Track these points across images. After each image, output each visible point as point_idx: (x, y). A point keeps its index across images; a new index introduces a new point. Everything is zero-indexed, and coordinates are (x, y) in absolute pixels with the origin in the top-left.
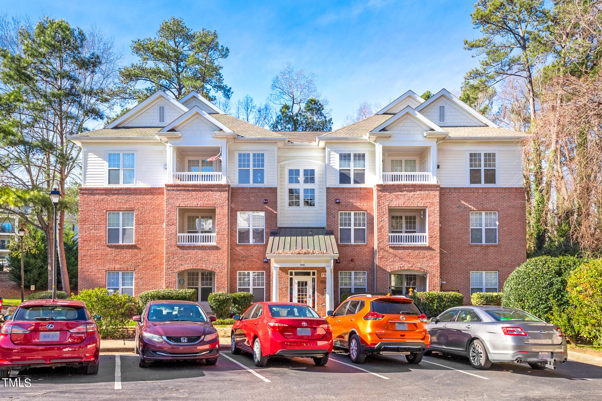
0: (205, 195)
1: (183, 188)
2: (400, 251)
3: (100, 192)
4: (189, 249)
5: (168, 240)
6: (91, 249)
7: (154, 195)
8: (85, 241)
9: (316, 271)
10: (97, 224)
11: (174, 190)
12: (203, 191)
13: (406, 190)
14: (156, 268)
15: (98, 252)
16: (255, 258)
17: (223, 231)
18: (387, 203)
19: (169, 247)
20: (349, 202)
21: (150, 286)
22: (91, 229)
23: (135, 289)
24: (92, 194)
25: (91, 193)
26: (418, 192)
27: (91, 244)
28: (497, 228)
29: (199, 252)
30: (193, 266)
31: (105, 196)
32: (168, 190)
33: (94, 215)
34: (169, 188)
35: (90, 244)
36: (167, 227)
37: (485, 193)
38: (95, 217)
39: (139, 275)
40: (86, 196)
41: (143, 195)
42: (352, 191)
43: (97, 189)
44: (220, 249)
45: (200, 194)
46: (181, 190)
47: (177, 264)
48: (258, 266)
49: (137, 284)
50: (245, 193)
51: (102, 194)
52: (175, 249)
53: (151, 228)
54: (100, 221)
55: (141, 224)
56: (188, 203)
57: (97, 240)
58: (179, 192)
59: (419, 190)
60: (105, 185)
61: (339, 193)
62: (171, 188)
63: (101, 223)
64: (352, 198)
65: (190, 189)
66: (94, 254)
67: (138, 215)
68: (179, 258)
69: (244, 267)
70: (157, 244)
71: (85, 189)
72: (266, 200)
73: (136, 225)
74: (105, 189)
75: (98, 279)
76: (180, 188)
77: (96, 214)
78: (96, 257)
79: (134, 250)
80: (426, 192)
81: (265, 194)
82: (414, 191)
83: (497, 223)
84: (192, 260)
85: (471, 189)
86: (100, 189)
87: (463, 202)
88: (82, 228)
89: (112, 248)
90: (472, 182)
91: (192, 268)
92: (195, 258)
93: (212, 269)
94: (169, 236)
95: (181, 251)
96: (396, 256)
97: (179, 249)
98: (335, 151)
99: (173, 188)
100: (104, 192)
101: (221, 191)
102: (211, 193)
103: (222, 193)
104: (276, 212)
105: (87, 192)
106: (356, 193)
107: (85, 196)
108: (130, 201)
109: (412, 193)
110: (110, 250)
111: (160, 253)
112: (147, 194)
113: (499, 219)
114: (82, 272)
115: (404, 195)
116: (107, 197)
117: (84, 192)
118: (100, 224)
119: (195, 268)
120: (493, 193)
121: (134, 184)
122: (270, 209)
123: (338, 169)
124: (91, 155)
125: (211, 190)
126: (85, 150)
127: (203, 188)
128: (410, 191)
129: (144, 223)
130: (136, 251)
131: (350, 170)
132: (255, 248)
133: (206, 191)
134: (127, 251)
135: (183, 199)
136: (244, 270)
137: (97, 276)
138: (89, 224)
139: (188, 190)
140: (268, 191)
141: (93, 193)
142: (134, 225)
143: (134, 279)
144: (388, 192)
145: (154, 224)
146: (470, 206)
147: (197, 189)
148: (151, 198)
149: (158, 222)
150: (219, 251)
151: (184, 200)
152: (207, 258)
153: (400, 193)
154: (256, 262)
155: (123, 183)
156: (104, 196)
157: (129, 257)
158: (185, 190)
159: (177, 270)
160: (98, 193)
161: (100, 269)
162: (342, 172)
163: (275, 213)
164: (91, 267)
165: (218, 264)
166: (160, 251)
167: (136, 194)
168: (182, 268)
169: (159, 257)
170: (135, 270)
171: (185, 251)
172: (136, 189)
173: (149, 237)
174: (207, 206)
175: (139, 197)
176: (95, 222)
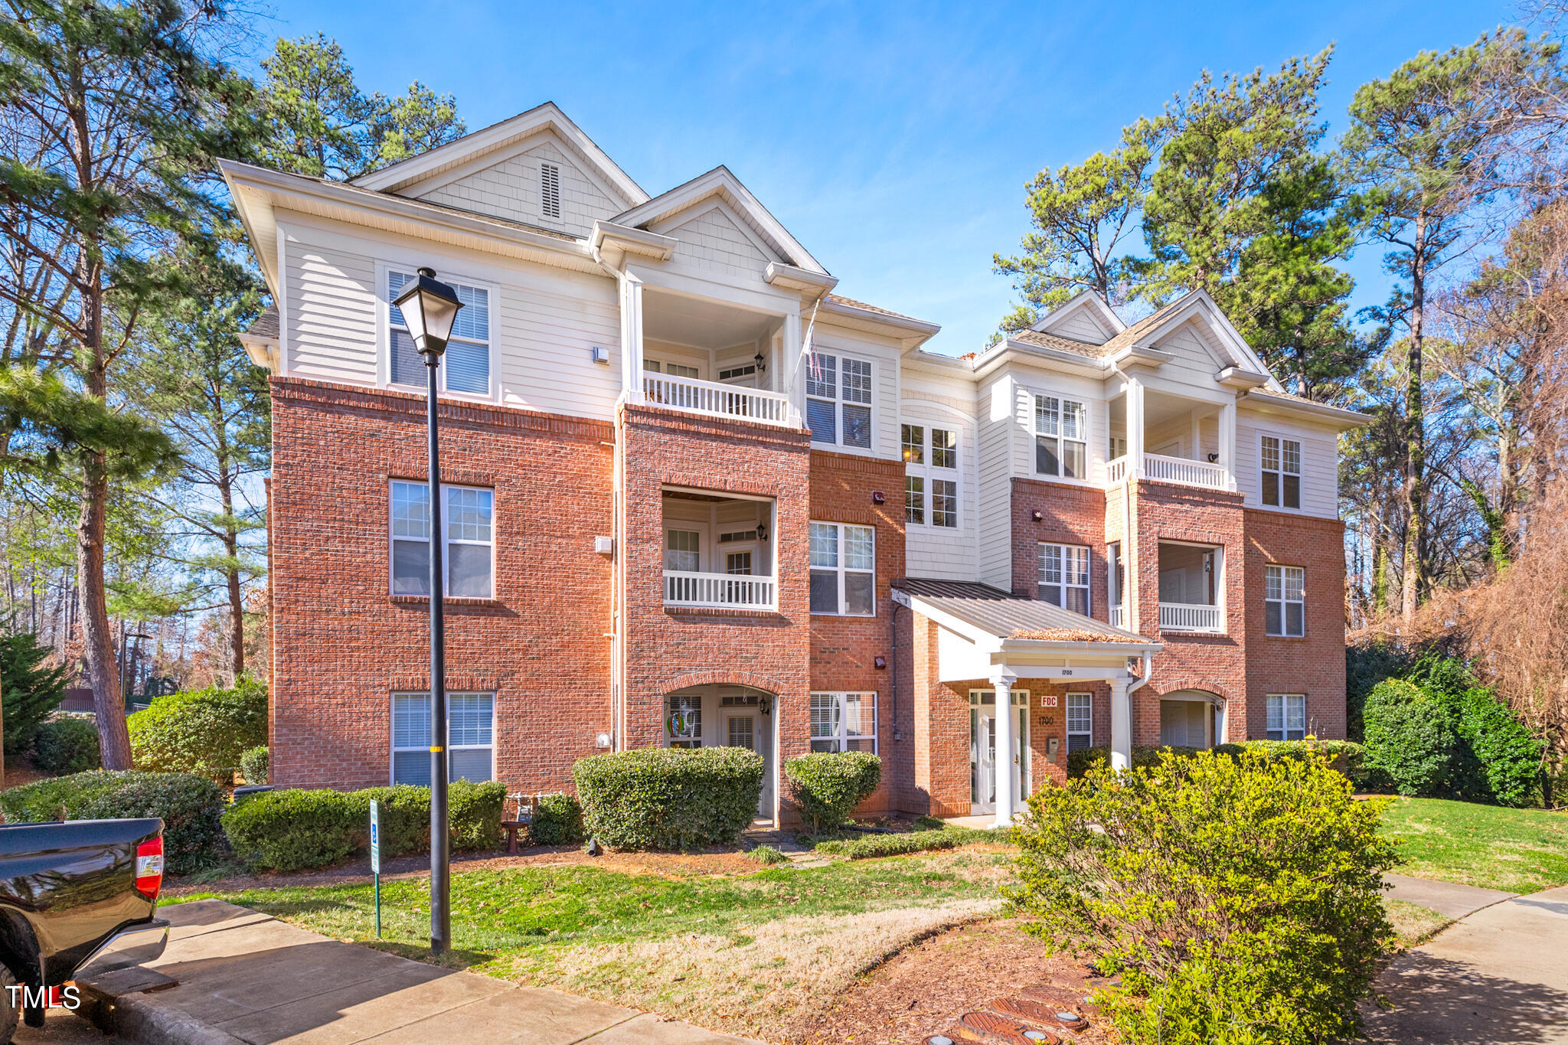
0: (747, 458)
1: (682, 426)
2: (1180, 646)
3: (362, 404)
4: (702, 621)
5: (636, 588)
6: (328, 612)
7: (562, 441)
8: (303, 579)
9: (1027, 692)
10: (350, 522)
11: (651, 428)
12: (741, 441)
13: (1188, 501)
14: (572, 682)
15: (357, 622)
16: (854, 656)
17: (796, 570)
18: (1156, 529)
19: (640, 611)
20: (1058, 521)
21: (552, 741)
22: (328, 539)
23: (501, 753)
24: (328, 408)
25: (323, 404)
26: (1210, 509)
27: (329, 591)
28: (1302, 602)
29: (733, 630)
30: (714, 676)
31: (382, 423)
32: (636, 426)
33: (341, 488)
34: (636, 419)
35: (324, 593)
36: (634, 548)
37: (1288, 526)
38: (345, 493)
39: (515, 704)
40: (301, 411)
41: (524, 436)
42: (1064, 493)
43: (349, 393)
44: (789, 624)
45: (735, 452)
46: (673, 431)
47: (664, 668)
48: (861, 678)
49: (505, 737)
50: (826, 468)
51: (370, 413)
52: (658, 619)
53: (554, 548)
54: (366, 510)
55: (518, 533)
56: (696, 473)
57: (353, 579)
58: (667, 437)
59: (1213, 504)
60: (379, 380)
61: (1038, 495)
62: (644, 420)
63: (369, 520)
64: (1065, 509)
65: (703, 430)
66: (342, 631)
67: (507, 501)
68: (670, 649)
69: (825, 680)
70: (572, 605)
71: (301, 386)
72: (880, 495)
73: (500, 533)
74: (384, 398)
75: (358, 721)
76: (673, 425)
77: (347, 485)
78: (350, 640)
79: (495, 620)
80: (1223, 510)
81: (877, 476)
82: (1203, 504)
83: (1303, 593)
84: (710, 656)
85: (1263, 513)
86: (364, 395)
87: (1255, 543)
88: (287, 531)
89: (415, 610)
90: (1265, 502)
91: (710, 680)
92: (719, 649)
93: (769, 683)
94: (639, 575)
95: (676, 626)
96: (1173, 656)
97: (670, 620)
98: (1027, 388)
99: (651, 422)
100: (378, 406)
101: (792, 449)
102: (762, 450)
103: (794, 456)
104: (902, 531)
105: (307, 397)
106: (1073, 499)
107: (299, 411)
108: (478, 451)
109: (1199, 510)
110: (405, 615)
111: (585, 633)
112: (539, 435)
113: (1306, 585)
114: (292, 695)
115: (1186, 511)
116: (390, 425)
117: (296, 394)
118: (364, 522)
119: (719, 680)
120: (1299, 527)
121: (489, 396)
122: (887, 519)
123: (1034, 433)
124: (314, 265)
125: (764, 444)
126: (290, 238)
127: (742, 432)
128: (1196, 504)
129: (528, 532)
130: (503, 622)
131: (1056, 440)
132: (853, 627)
133: (749, 442)
134: (470, 621)
135: (682, 459)
136: (827, 689)
137: (356, 710)
138: (319, 519)
139: (697, 435)
140: (886, 470)
141: (332, 405)
142: (493, 536)
143: (495, 721)
144: (1159, 502)
145: (562, 537)
146: (1265, 553)
147: (723, 433)
148: (550, 450)
149: (575, 530)
150: (787, 629)
151: (685, 465)
152: (753, 649)
153: (1178, 506)
154: (857, 666)
155: (448, 388)
156: (377, 423)
157: (477, 644)
158: (686, 433)
159: (665, 688)
160: (354, 408)
161: (366, 686)
162: (1042, 443)
163: (900, 534)
164: (330, 675)
165: (784, 668)
166: (584, 626)
167: (500, 430)
168: (680, 682)
169: (582, 647)
170: (499, 686)
171: (691, 628)
172: (499, 413)
173: (548, 578)
174: (753, 490)
175: (513, 440)
176: (341, 513)
